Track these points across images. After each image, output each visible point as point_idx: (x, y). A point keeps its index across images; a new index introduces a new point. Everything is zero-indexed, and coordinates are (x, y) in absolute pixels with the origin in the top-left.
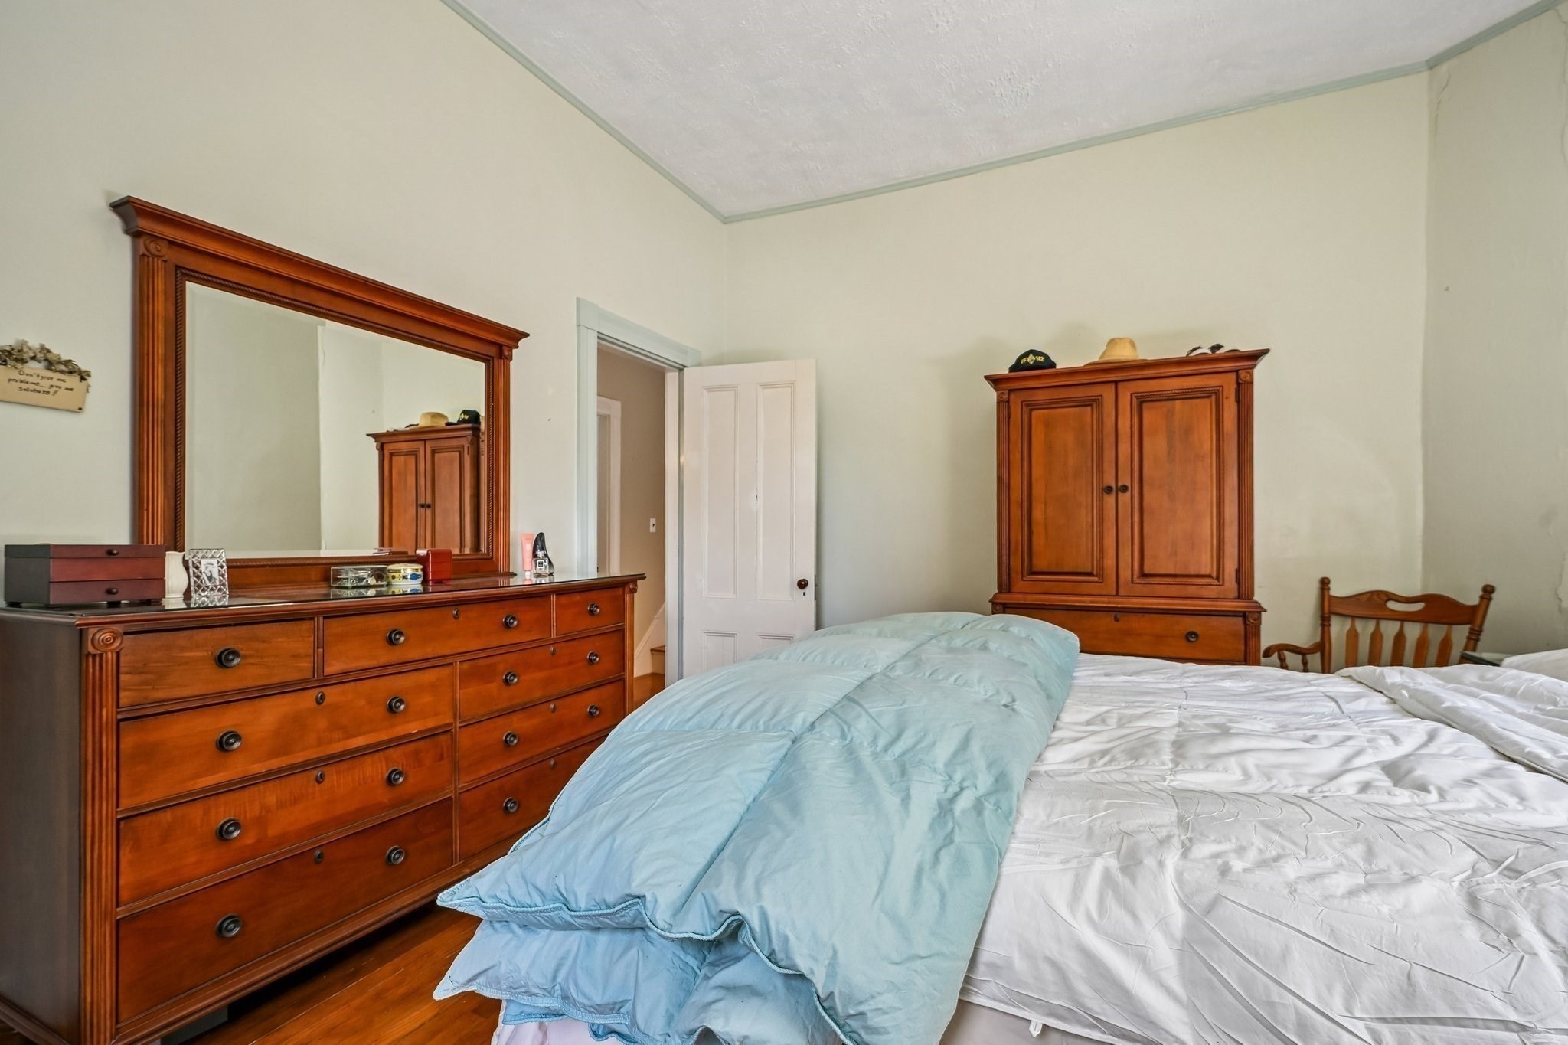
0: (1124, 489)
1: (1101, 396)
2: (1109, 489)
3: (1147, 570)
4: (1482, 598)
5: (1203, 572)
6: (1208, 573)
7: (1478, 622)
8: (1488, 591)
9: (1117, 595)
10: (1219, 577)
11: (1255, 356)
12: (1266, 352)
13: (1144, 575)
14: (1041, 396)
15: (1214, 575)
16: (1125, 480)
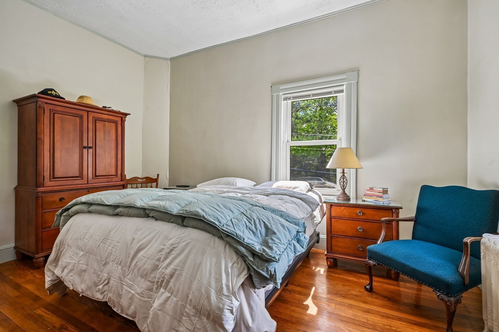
0: (90, 148)
1: (83, 115)
2: (85, 147)
3: (97, 174)
4: (157, 177)
5: (113, 174)
6: (114, 174)
7: (157, 182)
8: (158, 175)
9: (88, 183)
10: (116, 175)
11: (126, 115)
12: (130, 114)
13: (96, 176)
14: (59, 109)
15: (115, 175)
16: (90, 145)
